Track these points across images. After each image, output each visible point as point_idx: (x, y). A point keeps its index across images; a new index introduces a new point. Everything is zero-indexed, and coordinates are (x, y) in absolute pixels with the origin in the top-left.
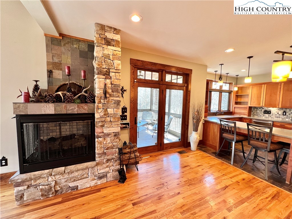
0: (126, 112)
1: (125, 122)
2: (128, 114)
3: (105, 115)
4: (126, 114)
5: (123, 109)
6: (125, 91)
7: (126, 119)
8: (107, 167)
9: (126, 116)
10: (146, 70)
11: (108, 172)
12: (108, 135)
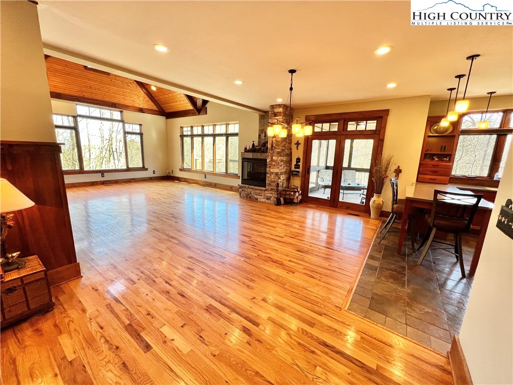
0: (300, 162)
1: (297, 170)
2: (301, 164)
3: (271, 160)
4: (299, 163)
5: (297, 159)
6: (299, 144)
7: (299, 168)
8: (271, 193)
9: (299, 165)
10: (323, 122)
11: (271, 197)
12: (273, 173)
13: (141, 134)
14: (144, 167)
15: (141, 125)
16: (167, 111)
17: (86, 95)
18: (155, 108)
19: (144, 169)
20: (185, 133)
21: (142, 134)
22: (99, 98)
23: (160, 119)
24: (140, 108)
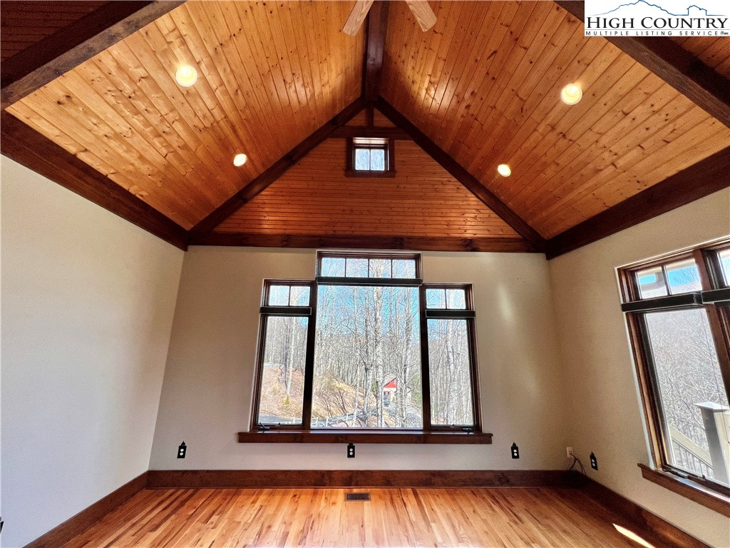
13: (468, 315)
14: (477, 427)
15: (467, 288)
16: (548, 234)
17: (342, 230)
18: (508, 231)
19: (476, 434)
20: (645, 295)
21: (473, 314)
22: (368, 230)
23: (527, 265)
24: (465, 240)
